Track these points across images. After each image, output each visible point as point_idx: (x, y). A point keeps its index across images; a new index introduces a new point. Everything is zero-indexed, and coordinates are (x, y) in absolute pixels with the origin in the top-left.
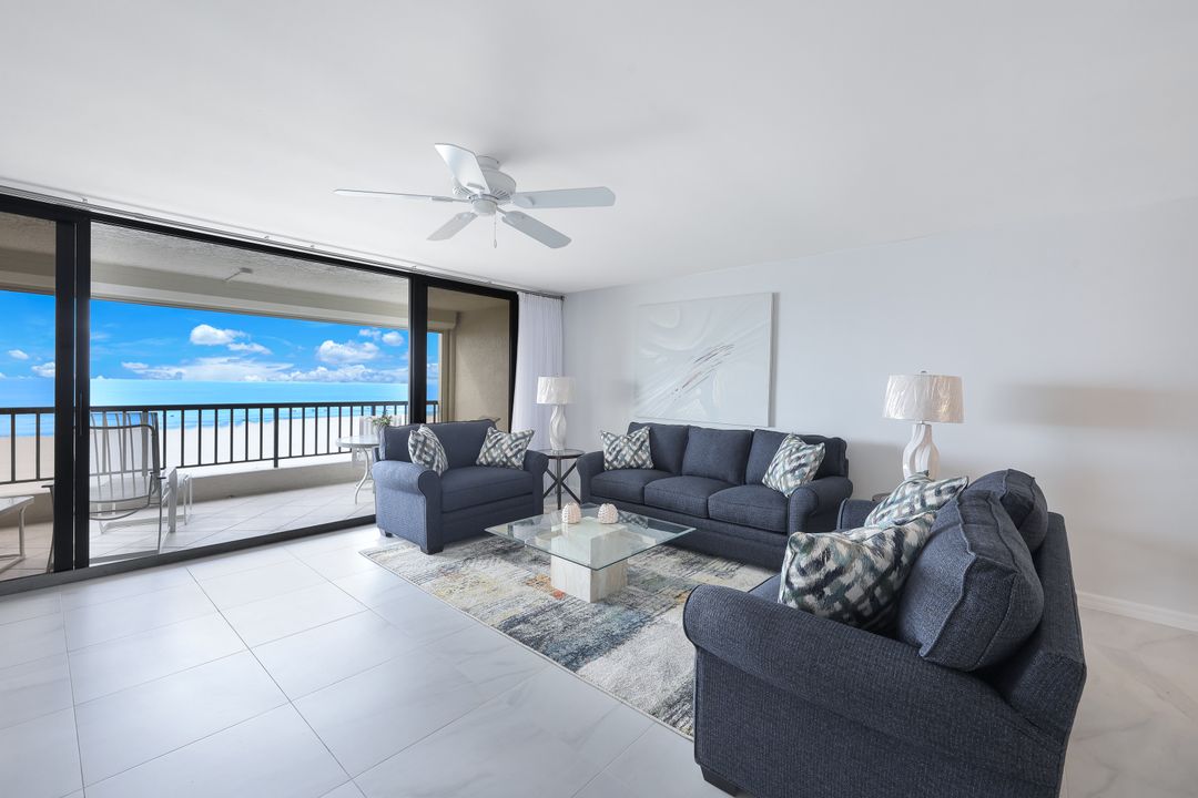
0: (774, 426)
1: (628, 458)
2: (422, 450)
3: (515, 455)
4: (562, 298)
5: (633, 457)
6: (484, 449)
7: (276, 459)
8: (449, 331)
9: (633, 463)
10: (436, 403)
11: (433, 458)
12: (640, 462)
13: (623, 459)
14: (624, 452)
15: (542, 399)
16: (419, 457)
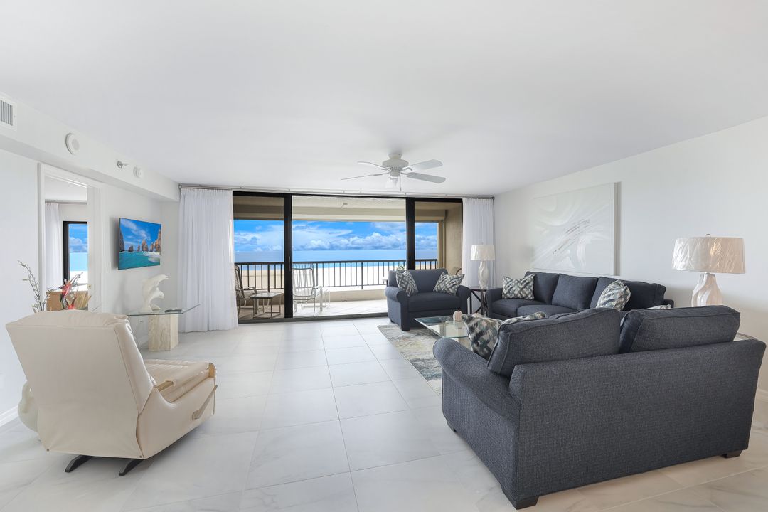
0: (619, 275)
1: (516, 292)
2: (401, 282)
3: (451, 287)
4: (493, 198)
5: (519, 292)
6: (437, 284)
7: (362, 285)
8: (442, 221)
9: (519, 295)
10: (436, 260)
11: (407, 286)
12: (524, 295)
13: (513, 293)
14: (514, 289)
15: (473, 258)
16: (400, 285)
